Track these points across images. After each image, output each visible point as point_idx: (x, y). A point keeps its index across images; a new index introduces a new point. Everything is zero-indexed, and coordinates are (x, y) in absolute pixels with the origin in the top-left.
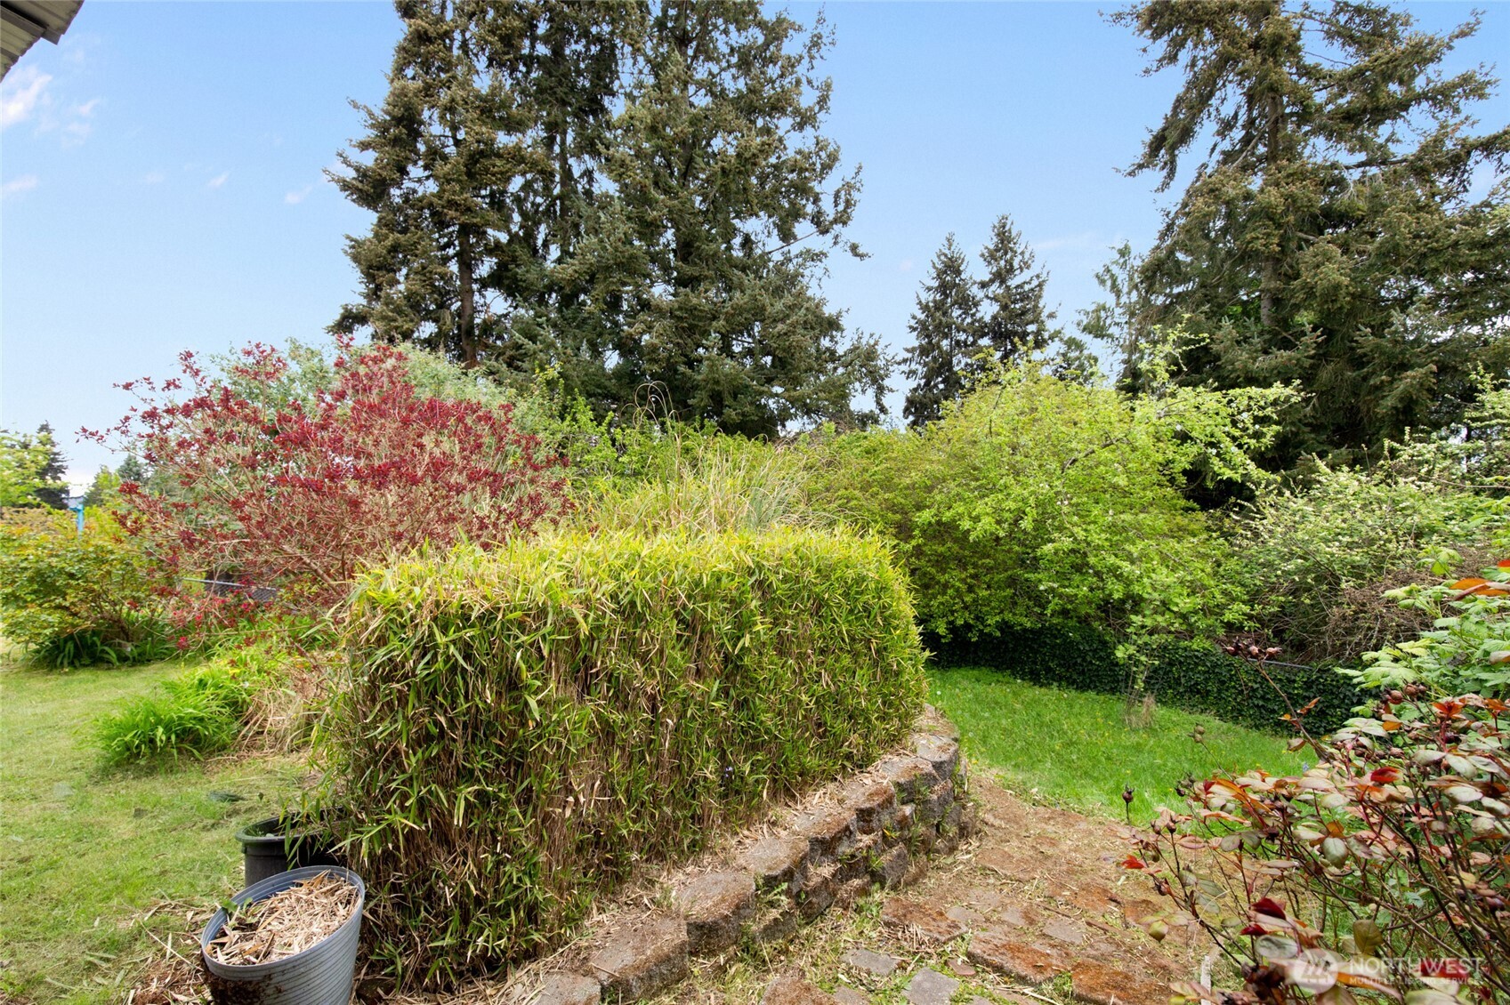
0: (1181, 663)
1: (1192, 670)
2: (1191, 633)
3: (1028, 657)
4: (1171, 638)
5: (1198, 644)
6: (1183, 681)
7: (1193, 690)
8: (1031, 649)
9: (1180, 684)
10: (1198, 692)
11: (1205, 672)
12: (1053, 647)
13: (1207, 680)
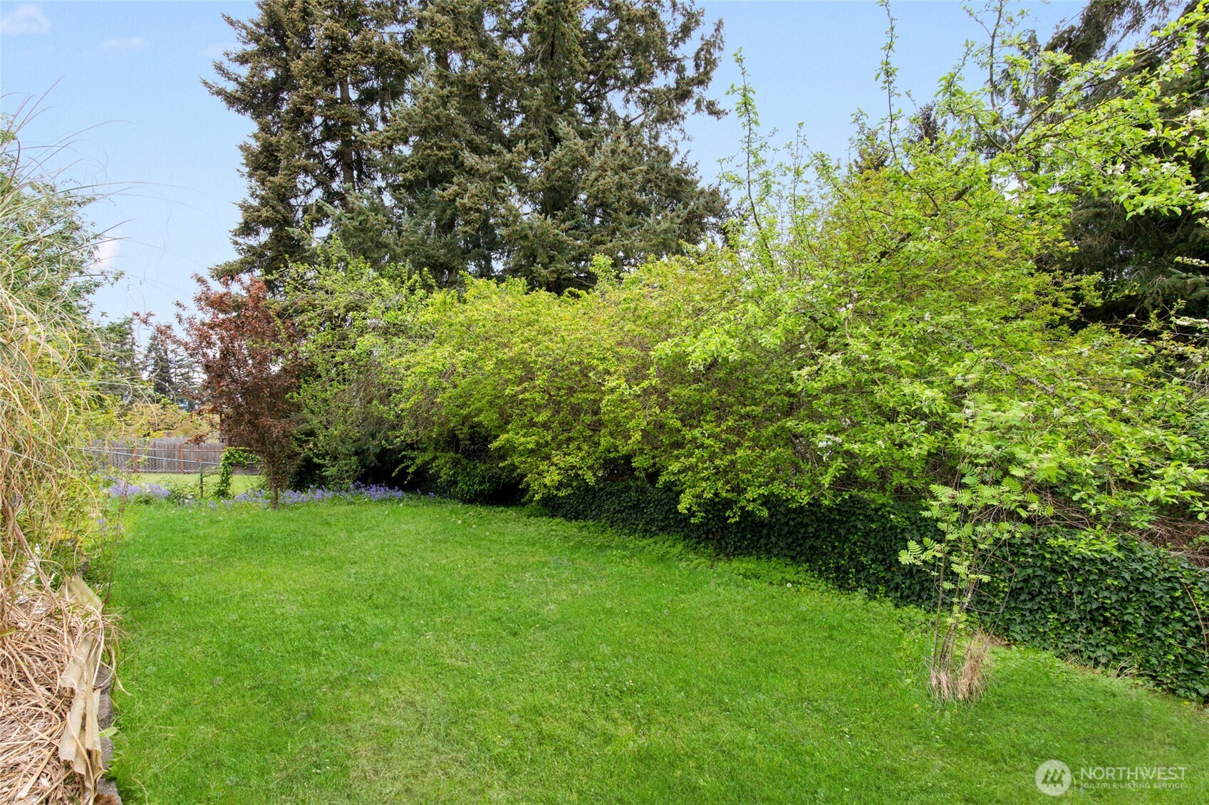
0: (1072, 569)
1: (1094, 583)
2: (1076, 519)
3: (834, 547)
4: (1022, 530)
5: (1086, 544)
6: (1077, 600)
7: (1096, 617)
8: (838, 535)
9: (1071, 606)
10: (1106, 622)
11: (1119, 589)
12: (867, 534)
13: (1124, 603)
